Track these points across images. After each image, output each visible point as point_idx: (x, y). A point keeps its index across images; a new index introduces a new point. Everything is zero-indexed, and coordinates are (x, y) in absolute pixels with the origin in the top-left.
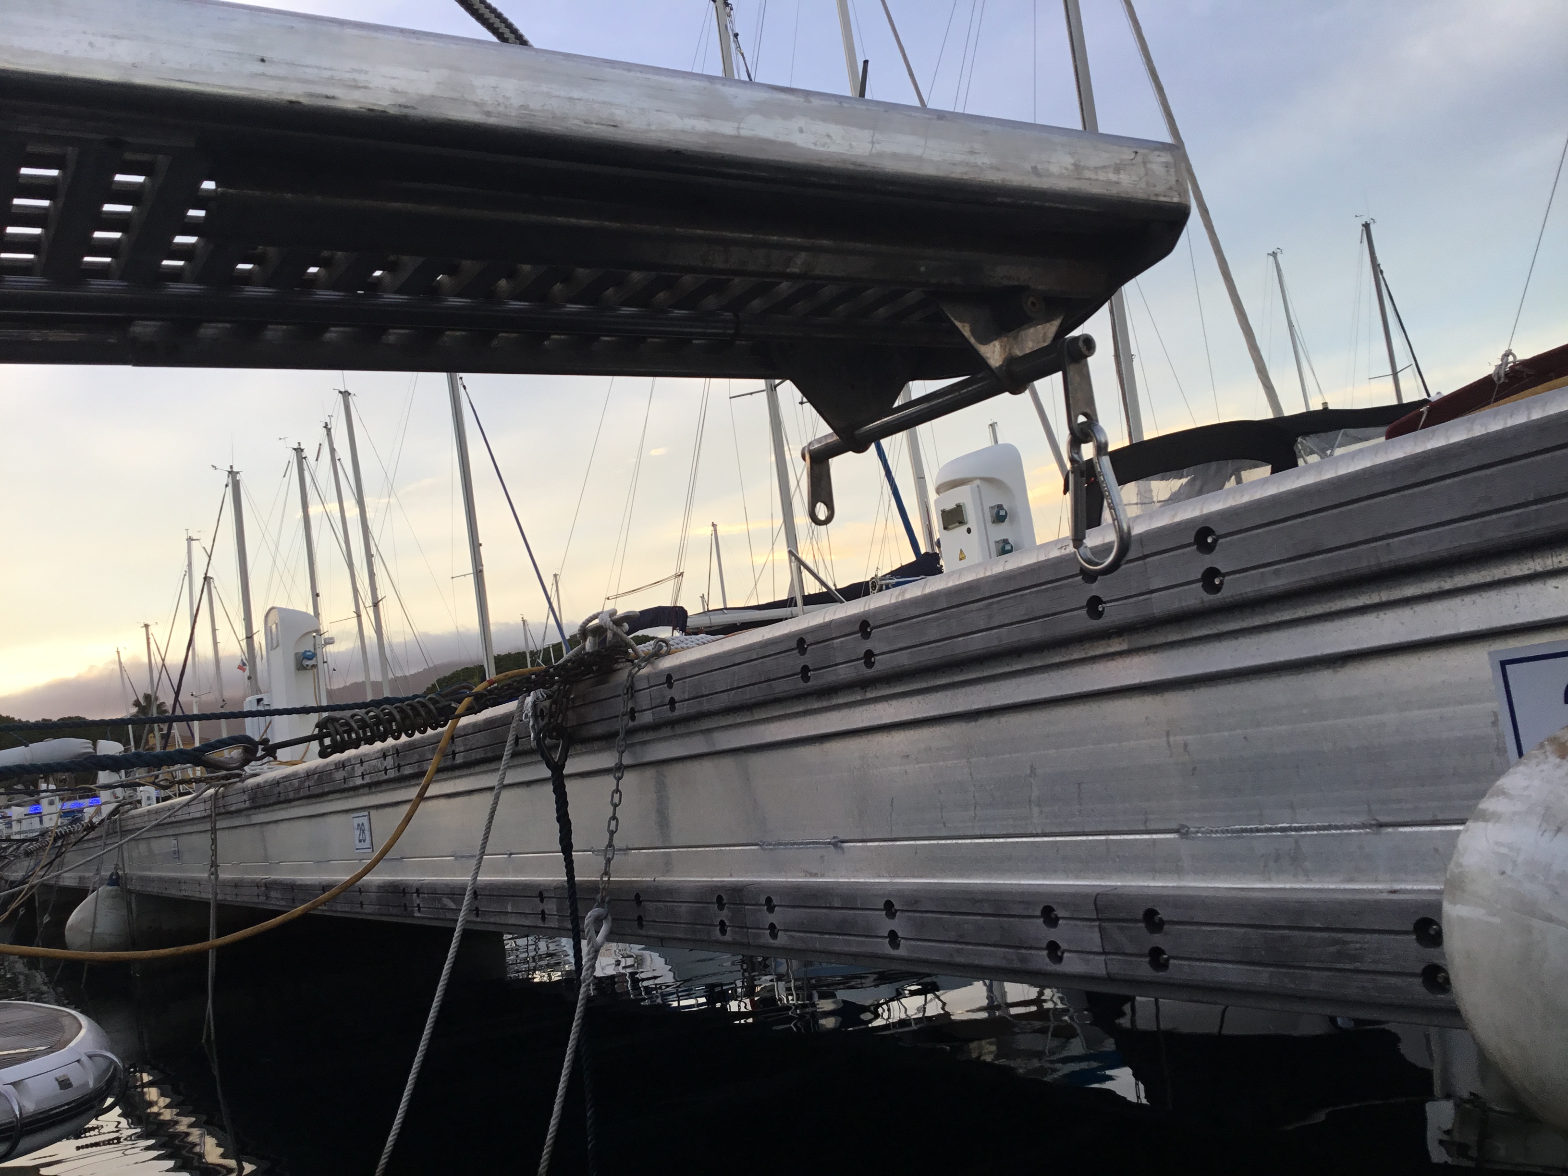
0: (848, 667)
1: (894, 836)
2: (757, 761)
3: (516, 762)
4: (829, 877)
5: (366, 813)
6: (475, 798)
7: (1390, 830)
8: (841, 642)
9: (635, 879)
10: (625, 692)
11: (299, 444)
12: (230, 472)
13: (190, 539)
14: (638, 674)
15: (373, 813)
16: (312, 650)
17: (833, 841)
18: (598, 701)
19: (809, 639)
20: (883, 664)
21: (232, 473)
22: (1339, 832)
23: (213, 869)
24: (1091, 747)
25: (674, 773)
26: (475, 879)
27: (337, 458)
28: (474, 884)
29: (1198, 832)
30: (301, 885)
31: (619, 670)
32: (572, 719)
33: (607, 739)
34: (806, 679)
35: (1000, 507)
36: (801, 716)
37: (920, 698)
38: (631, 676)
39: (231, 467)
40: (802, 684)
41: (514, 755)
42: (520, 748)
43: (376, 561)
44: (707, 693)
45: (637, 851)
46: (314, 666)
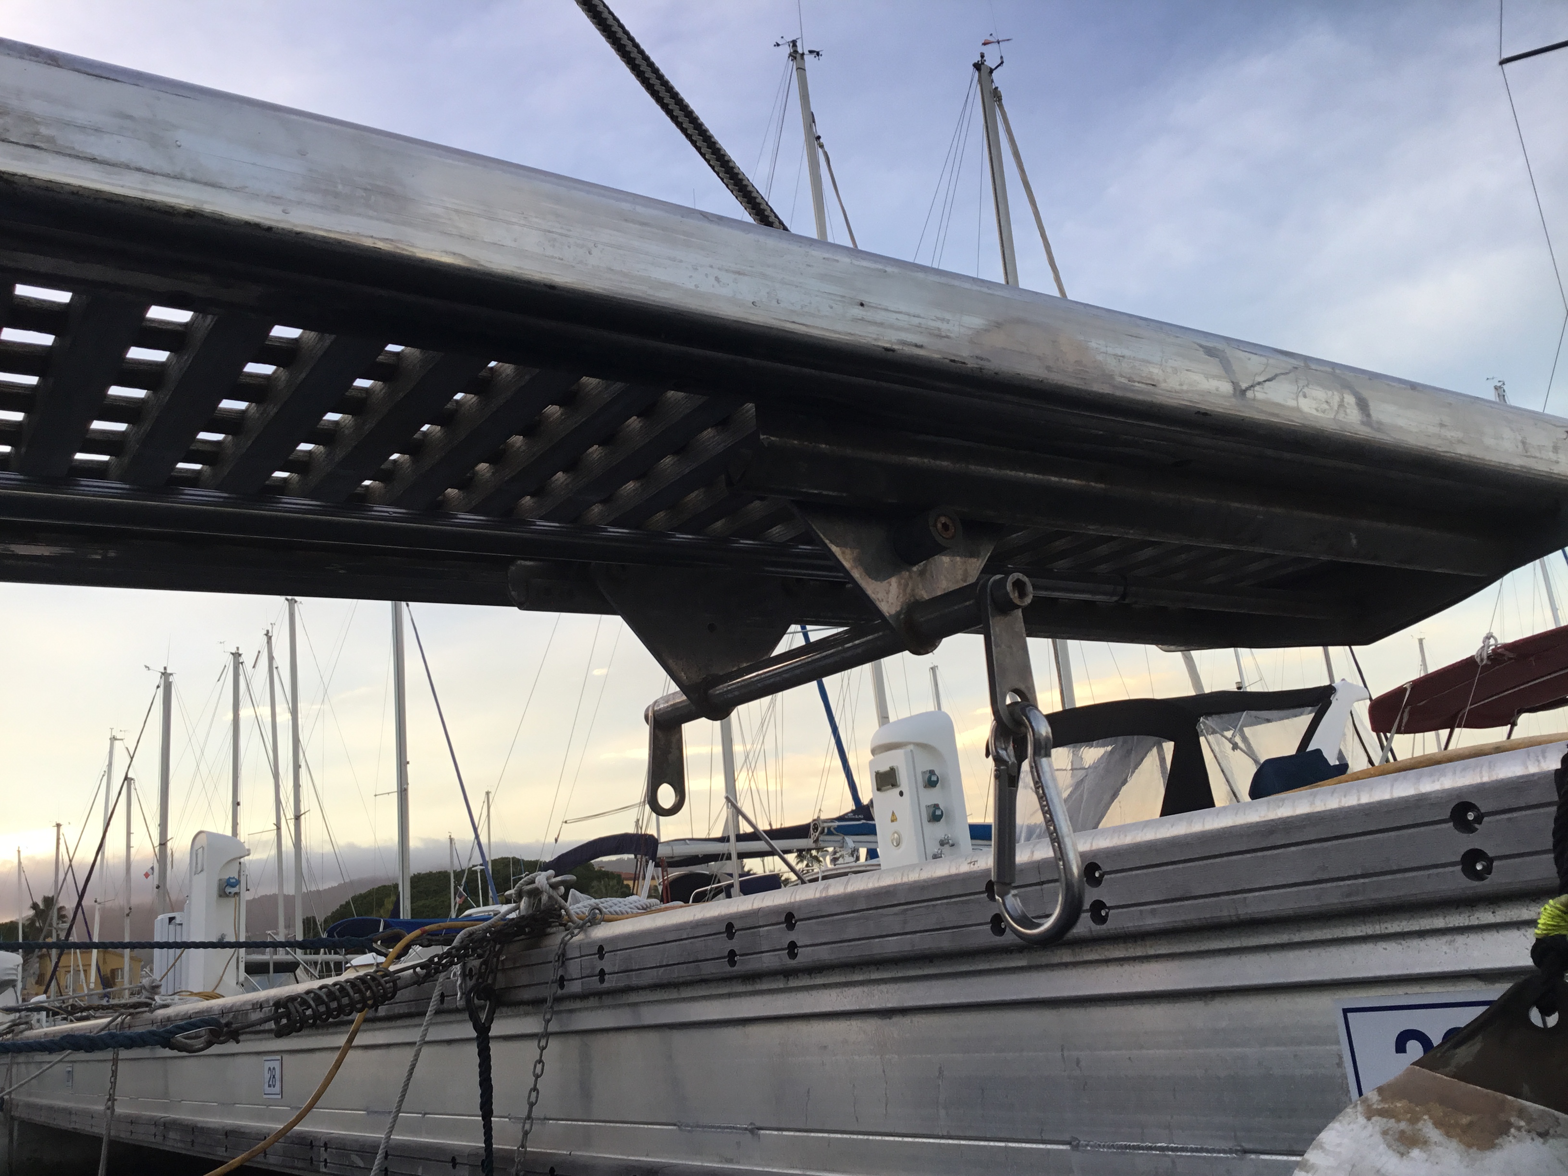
0: (773, 955)
1: (808, 1127)
2: (679, 1038)
3: (440, 1019)
4: (744, 1164)
5: (279, 1058)
6: (394, 1052)
7: (1253, 1156)
8: (768, 931)
9: (551, 1151)
10: (557, 959)
11: (238, 648)
12: (163, 674)
13: (113, 739)
14: (571, 941)
15: (286, 1057)
16: (237, 877)
17: (750, 1127)
18: (528, 966)
19: (737, 925)
20: (805, 956)
21: (165, 675)
22: (1209, 1155)
23: (110, 1103)
24: (994, 1054)
25: (600, 1043)
26: (388, 1138)
27: (275, 666)
28: (387, 1142)
29: (1087, 1145)
30: (202, 1128)
31: (554, 933)
32: (501, 981)
33: (537, 1003)
34: (732, 963)
35: (932, 772)
36: (725, 998)
37: (838, 990)
38: (564, 943)
39: (165, 668)
40: (728, 968)
41: (438, 1012)
42: (445, 1006)
43: (303, 771)
44: (637, 968)
45: (554, 1122)
46: (237, 894)
